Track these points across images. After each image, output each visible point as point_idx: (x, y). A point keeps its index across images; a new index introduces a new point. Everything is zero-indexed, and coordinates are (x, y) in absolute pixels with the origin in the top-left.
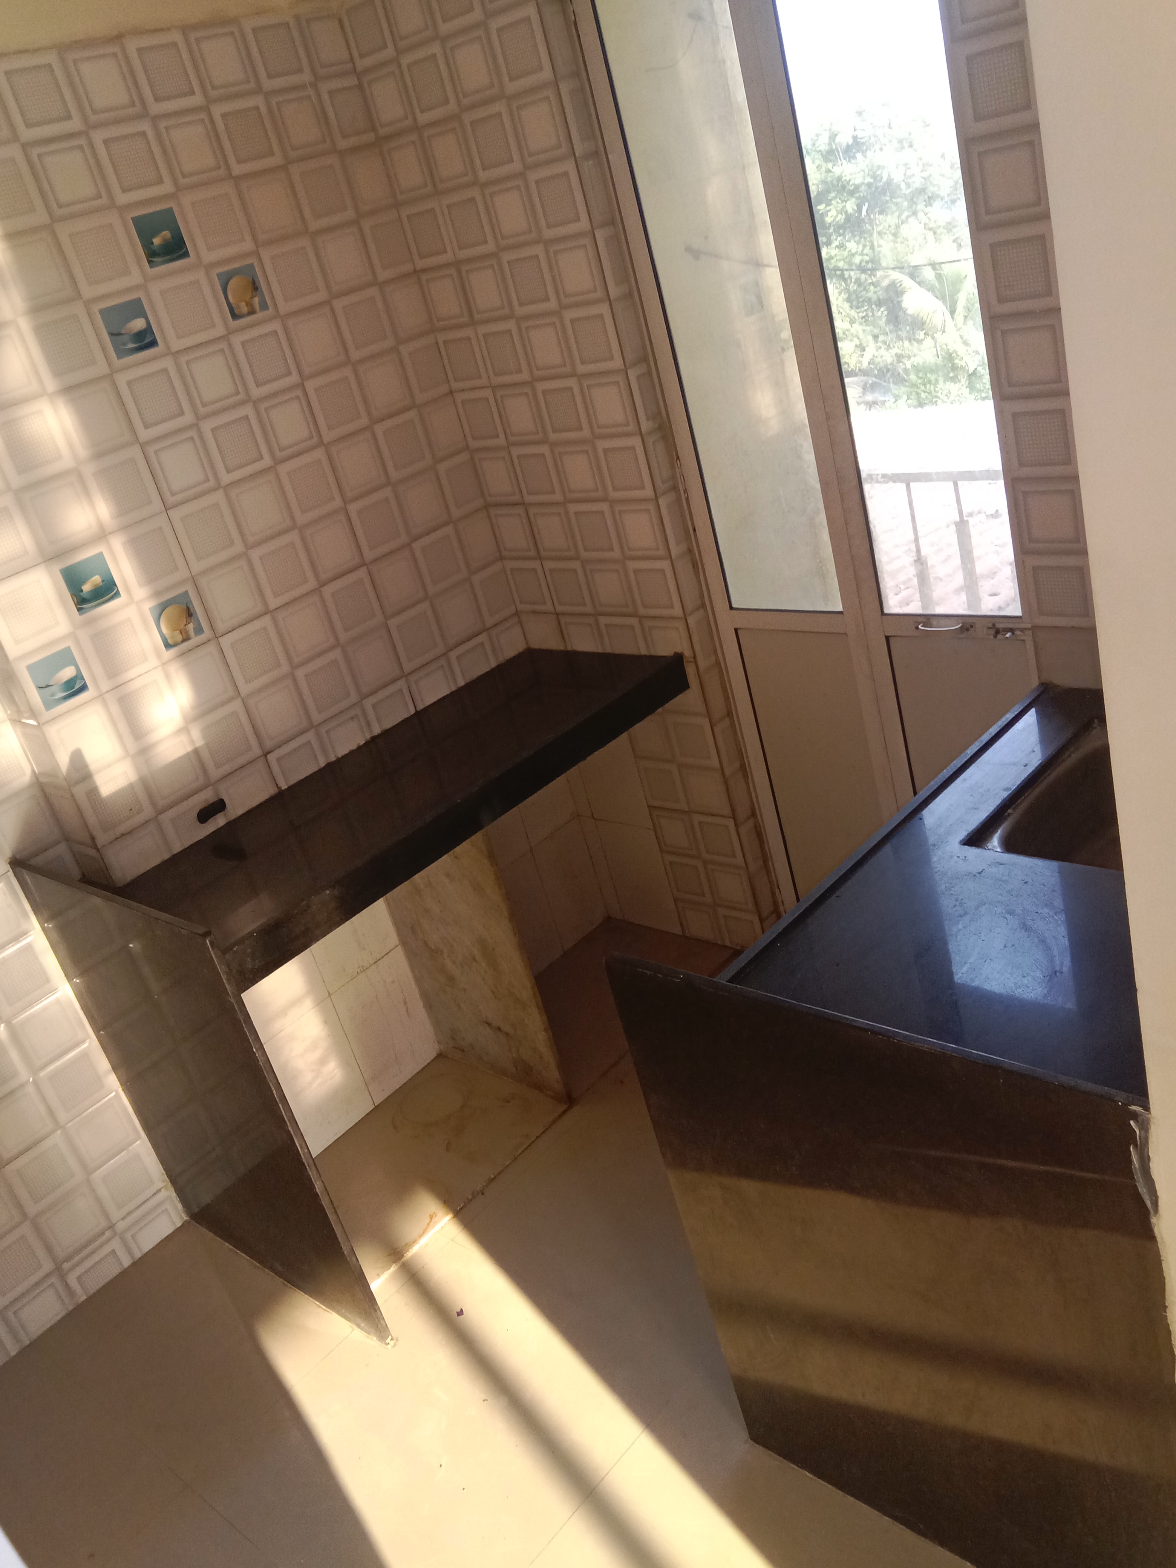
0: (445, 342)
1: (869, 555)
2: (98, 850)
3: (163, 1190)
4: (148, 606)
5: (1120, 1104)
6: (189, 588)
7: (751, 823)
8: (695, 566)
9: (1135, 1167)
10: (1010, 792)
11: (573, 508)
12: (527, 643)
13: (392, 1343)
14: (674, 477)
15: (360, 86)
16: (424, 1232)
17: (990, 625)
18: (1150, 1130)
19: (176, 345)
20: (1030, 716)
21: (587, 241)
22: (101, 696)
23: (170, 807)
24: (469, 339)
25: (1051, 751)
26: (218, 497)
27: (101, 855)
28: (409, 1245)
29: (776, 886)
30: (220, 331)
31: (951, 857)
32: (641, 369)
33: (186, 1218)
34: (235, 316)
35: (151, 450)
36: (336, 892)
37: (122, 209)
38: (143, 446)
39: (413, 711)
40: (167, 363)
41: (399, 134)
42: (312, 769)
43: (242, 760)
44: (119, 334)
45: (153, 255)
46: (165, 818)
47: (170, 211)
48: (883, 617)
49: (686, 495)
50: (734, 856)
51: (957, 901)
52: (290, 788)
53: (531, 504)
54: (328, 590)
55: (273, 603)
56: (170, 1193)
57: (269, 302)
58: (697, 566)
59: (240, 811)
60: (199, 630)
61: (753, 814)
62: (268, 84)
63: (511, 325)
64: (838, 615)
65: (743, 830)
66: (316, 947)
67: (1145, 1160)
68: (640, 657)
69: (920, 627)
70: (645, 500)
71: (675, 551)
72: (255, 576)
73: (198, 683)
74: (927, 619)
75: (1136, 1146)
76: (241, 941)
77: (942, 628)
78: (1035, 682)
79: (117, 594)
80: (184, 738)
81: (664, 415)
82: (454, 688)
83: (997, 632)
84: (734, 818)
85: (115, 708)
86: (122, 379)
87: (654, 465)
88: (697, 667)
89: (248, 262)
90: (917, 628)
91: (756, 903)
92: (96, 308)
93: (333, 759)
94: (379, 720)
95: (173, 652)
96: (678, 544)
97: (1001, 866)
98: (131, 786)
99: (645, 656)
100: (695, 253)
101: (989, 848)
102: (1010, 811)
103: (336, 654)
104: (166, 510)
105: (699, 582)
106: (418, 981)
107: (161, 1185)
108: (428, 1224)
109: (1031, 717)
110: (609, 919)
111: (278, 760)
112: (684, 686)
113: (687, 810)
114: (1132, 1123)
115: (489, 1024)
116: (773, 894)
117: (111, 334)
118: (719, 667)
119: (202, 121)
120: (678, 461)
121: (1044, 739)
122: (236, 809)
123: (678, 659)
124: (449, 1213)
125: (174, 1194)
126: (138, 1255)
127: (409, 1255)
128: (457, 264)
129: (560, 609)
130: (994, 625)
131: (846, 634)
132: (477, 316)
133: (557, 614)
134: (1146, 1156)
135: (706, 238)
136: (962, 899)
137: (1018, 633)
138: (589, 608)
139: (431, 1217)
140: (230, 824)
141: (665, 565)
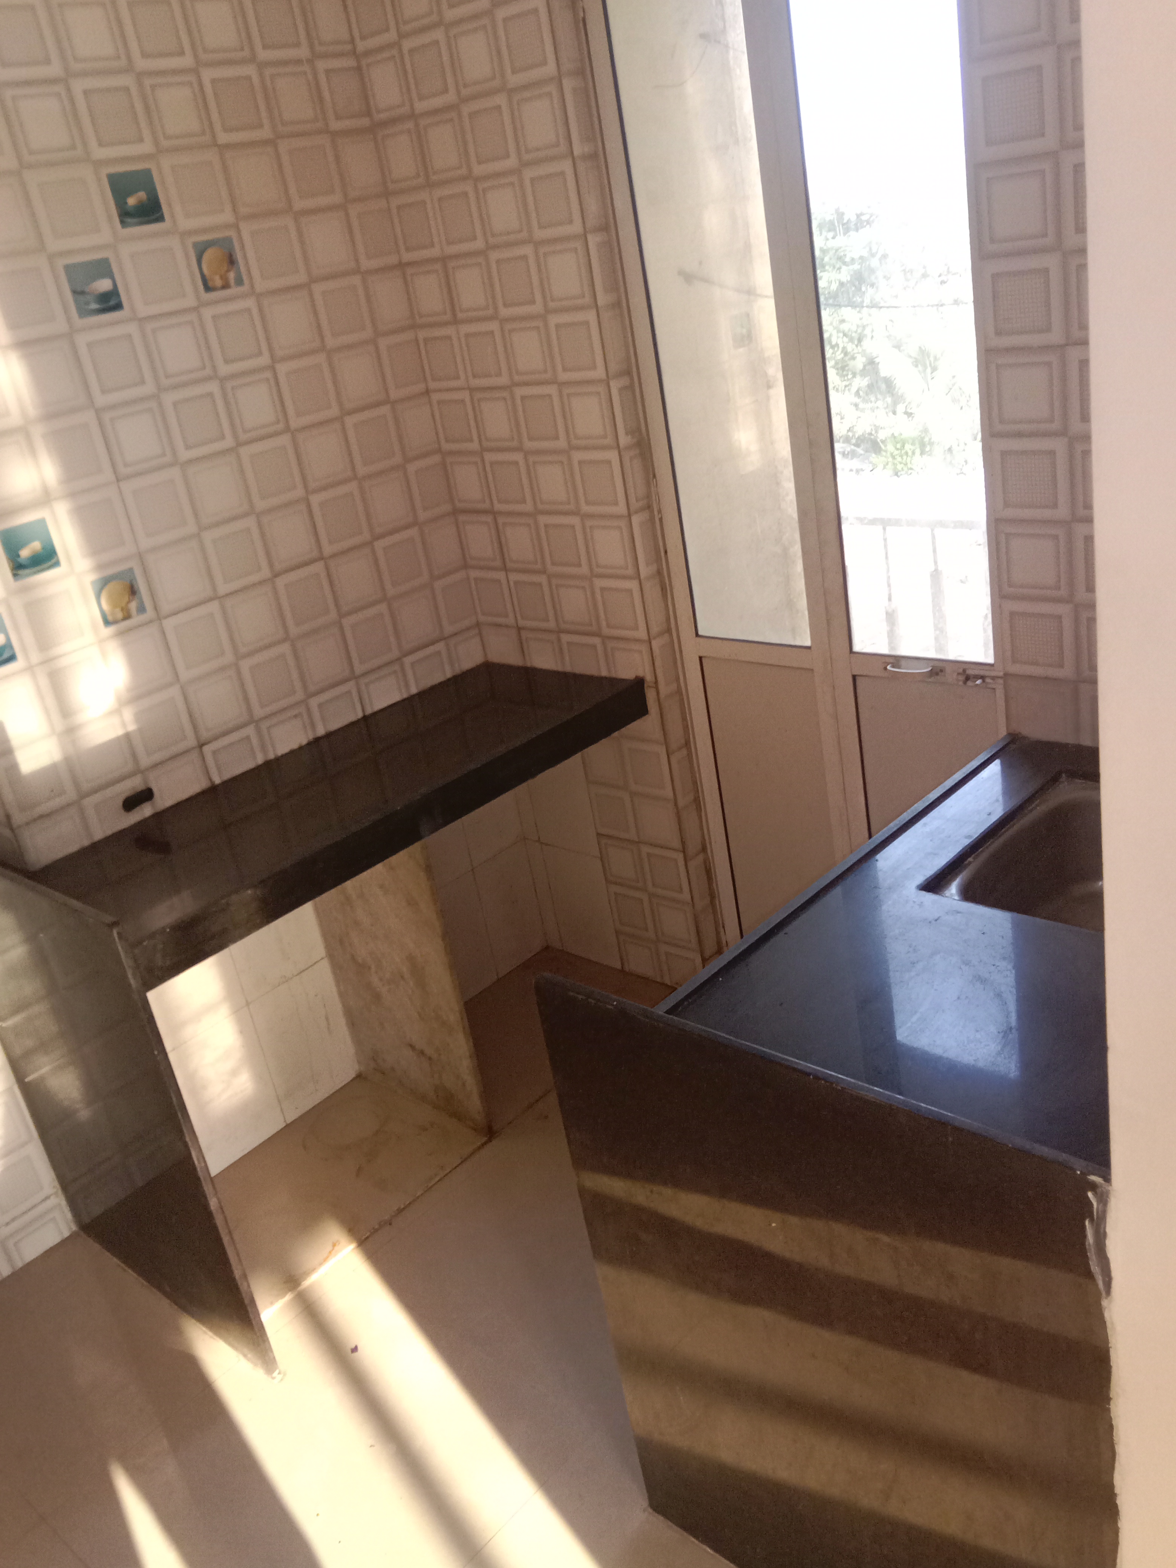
0: (426, 340)
1: (842, 591)
2: (12, 829)
3: (52, 1197)
4: (90, 579)
5: (1079, 1172)
6: (134, 564)
7: (701, 857)
8: (663, 589)
9: (1089, 1244)
10: (971, 840)
11: (543, 520)
12: (486, 655)
13: (279, 1377)
14: (648, 496)
15: (359, 68)
16: (325, 1260)
17: (961, 671)
18: (1109, 1204)
19: (143, 311)
20: (996, 765)
21: (579, 245)
22: (30, 669)
23: (95, 791)
24: (449, 338)
25: (1015, 802)
26: (175, 473)
27: (15, 836)
28: (307, 1274)
29: (721, 925)
30: (190, 301)
31: (907, 902)
32: (624, 381)
33: (74, 1228)
34: (208, 288)
35: (107, 417)
36: (259, 892)
37: (99, 164)
38: (98, 412)
39: (360, 715)
40: (132, 328)
41: (393, 121)
42: (249, 765)
43: (175, 750)
44: (82, 293)
45: (126, 215)
46: (89, 802)
47: (148, 173)
48: (852, 655)
49: (660, 515)
50: (681, 890)
51: (910, 947)
52: (225, 783)
53: (501, 513)
54: (281, 582)
55: (223, 589)
56: (59, 1201)
57: (245, 277)
58: (665, 589)
59: (169, 803)
60: (142, 609)
61: (704, 849)
62: (263, 55)
63: (494, 326)
64: (805, 650)
65: (692, 864)
66: (235, 949)
67: (1101, 1237)
68: (601, 679)
69: (889, 667)
70: (618, 517)
71: (644, 571)
72: (206, 559)
73: (135, 663)
74: (897, 660)
75: (1092, 1220)
76: (152, 936)
77: (911, 670)
78: (1003, 732)
79: (57, 564)
80: (115, 720)
81: (643, 429)
82: (405, 696)
83: (968, 678)
84: (684, 852)
85: (44, 681)
86: (81, 340)
87: (630, 484)
88: (658, 693)
89: (227, 233)
90: (885, 669)
91: (700, 942)
92: (61, 263)
93: (271, 756)
94: (323, 719)
95: (111, 630)
96: (647, 564)
97: (958, 914)
98: (54, 767)
99: (606, 678)
100: (688, 278)
101: (946, 895)
102: (970, 859)
103: (285, 648)
104: (118, 480)
105: (667, 606)
106: (341, 995)
107: (51, 1191)
108: (330, 1252)
109: (995, 767)
110: (547, 948)
111: (214, 753)
112: (643, 711)
113: (636, 839)
114: (1090, 1194)
115: (412, 1047)
116: (718, 933)
117: (75, 292)
118: (681, 695)
119: (190, 84)
120: (654, 480)
121: (1008, 790)
122: (165, 799)
123: (639, 683)
124: (352, 1243)
125: (64, 1203)
126: (20, 1264)
127: (307, 1283)
128: (444, 260)
129: (521, 623)
130: (964, 671)
131: (812, 670)
132: (460, 315)
133: (519, 629)
134: (1102, 1231)
135: (700, 263)
136: (915, 946)
137: (988, 680)
138: (552, 625)
139: (334, 1245)
140: (158, 816)
141: (633, 585)
